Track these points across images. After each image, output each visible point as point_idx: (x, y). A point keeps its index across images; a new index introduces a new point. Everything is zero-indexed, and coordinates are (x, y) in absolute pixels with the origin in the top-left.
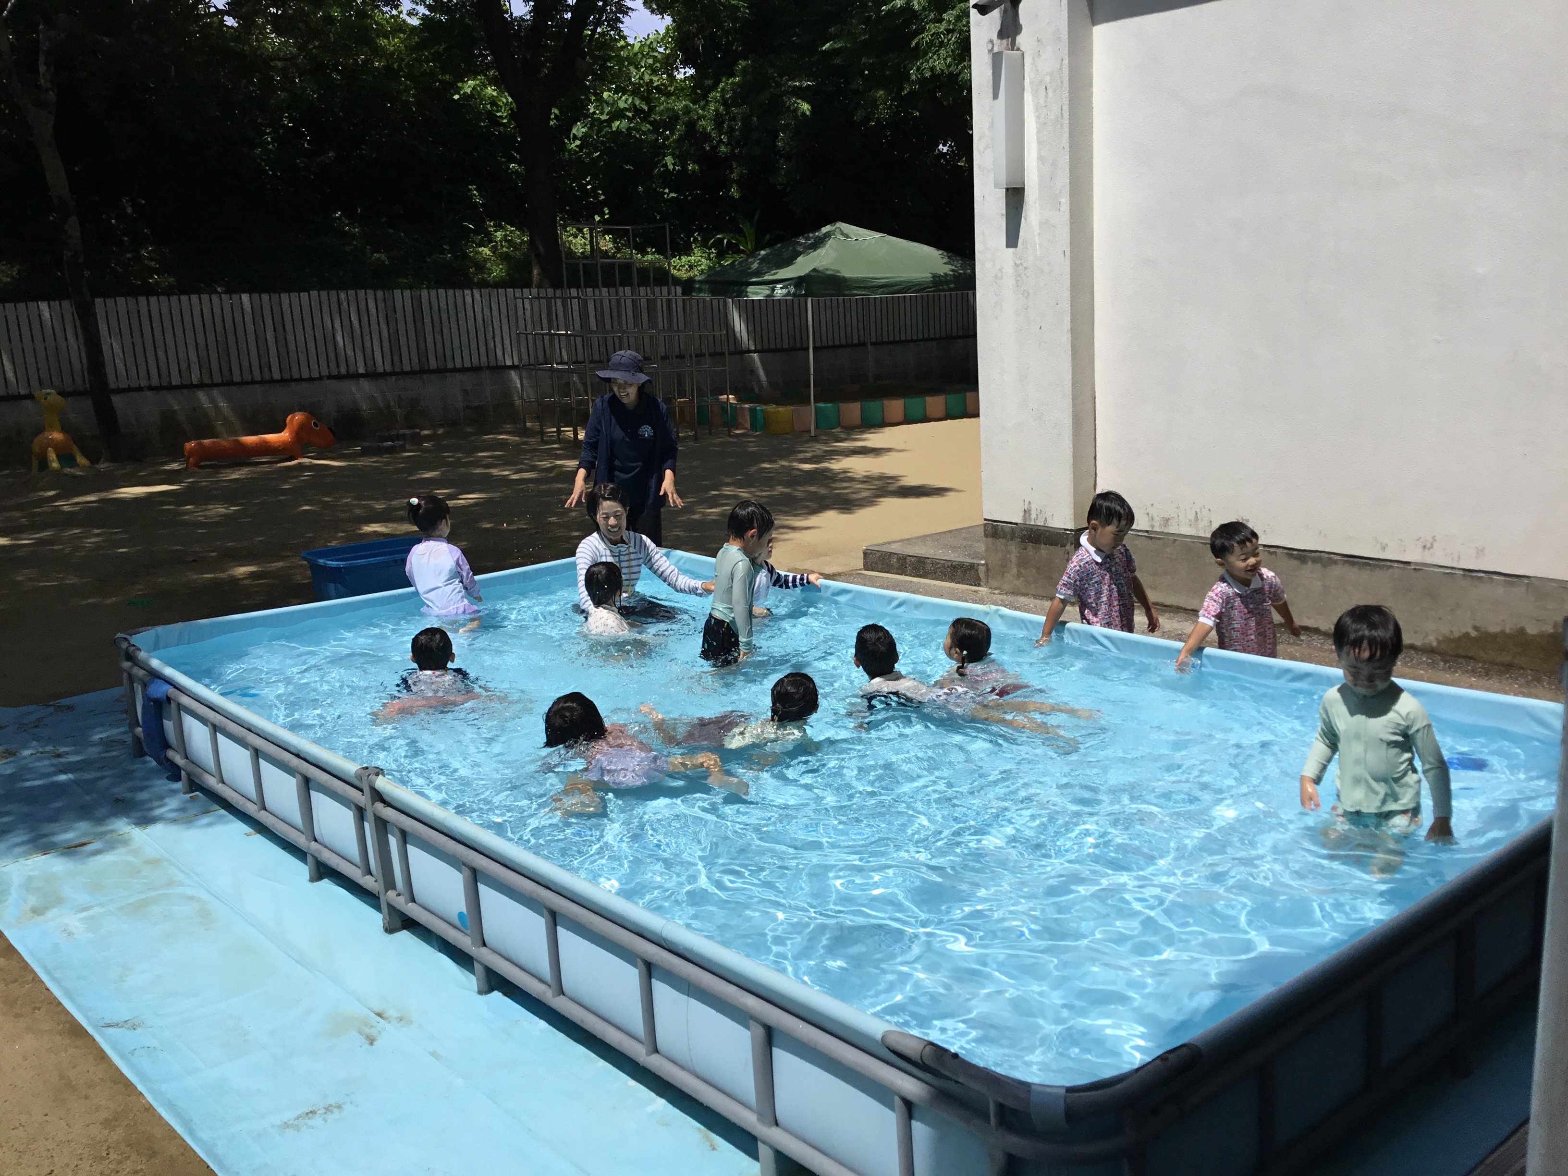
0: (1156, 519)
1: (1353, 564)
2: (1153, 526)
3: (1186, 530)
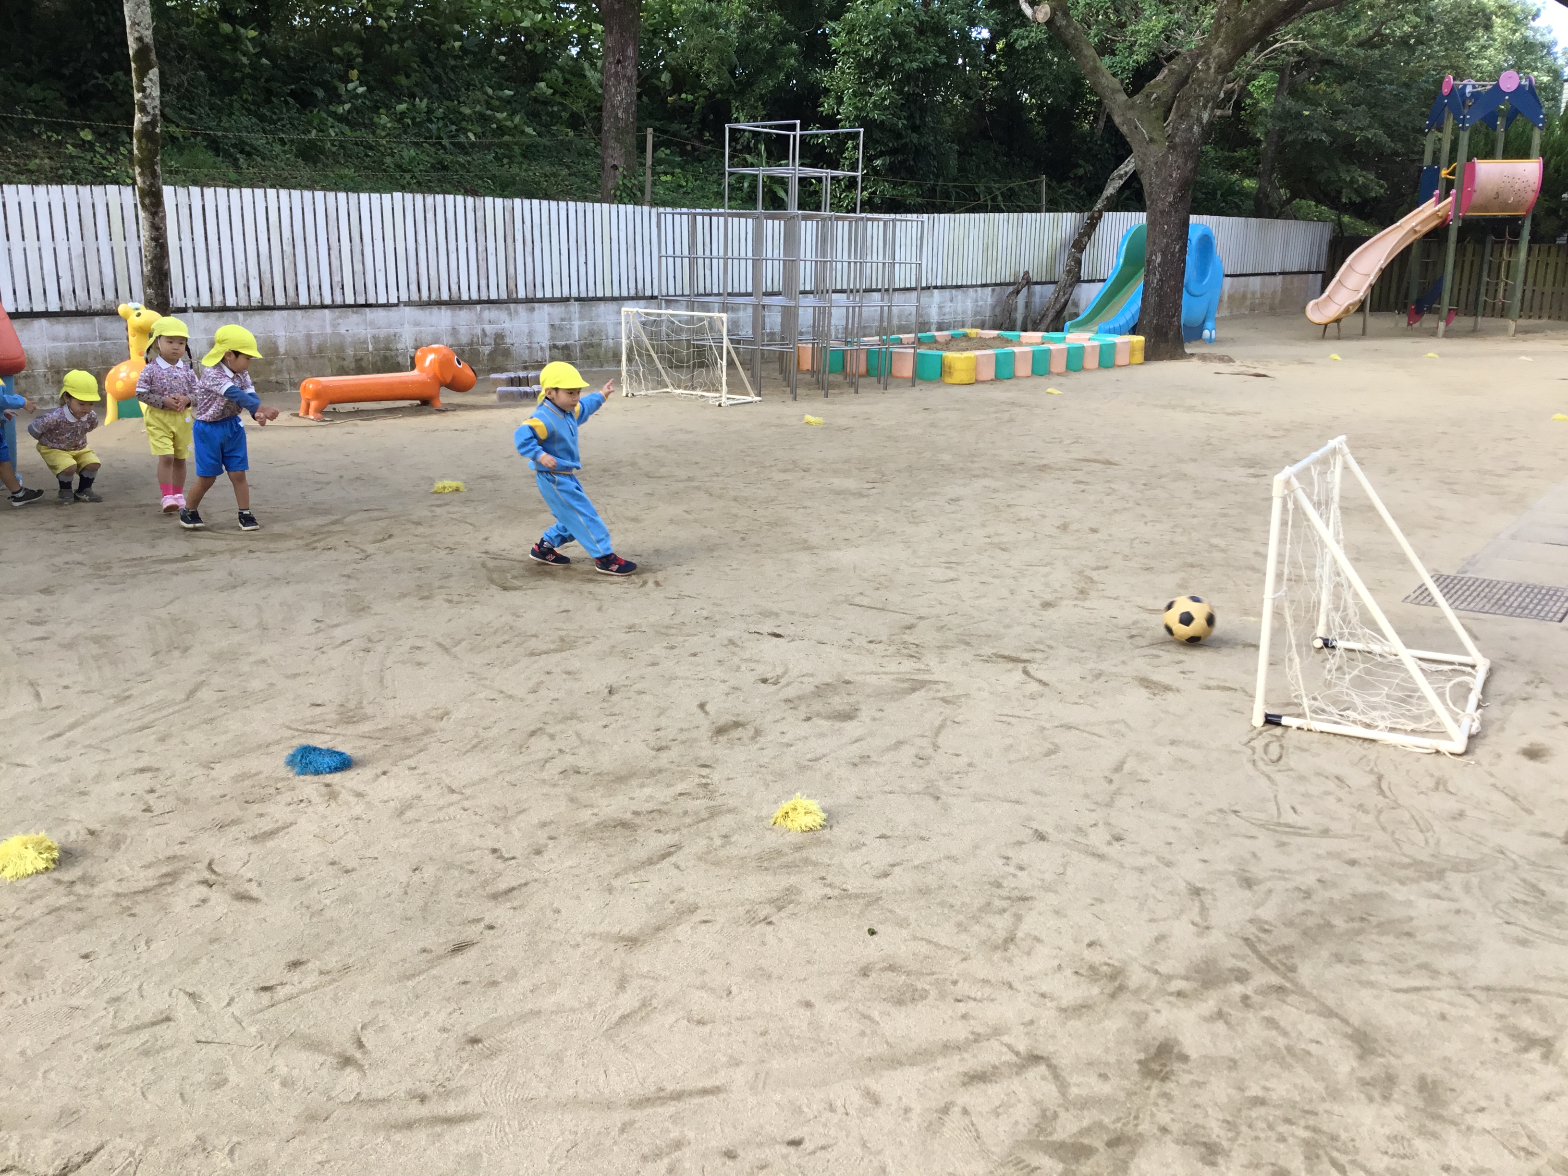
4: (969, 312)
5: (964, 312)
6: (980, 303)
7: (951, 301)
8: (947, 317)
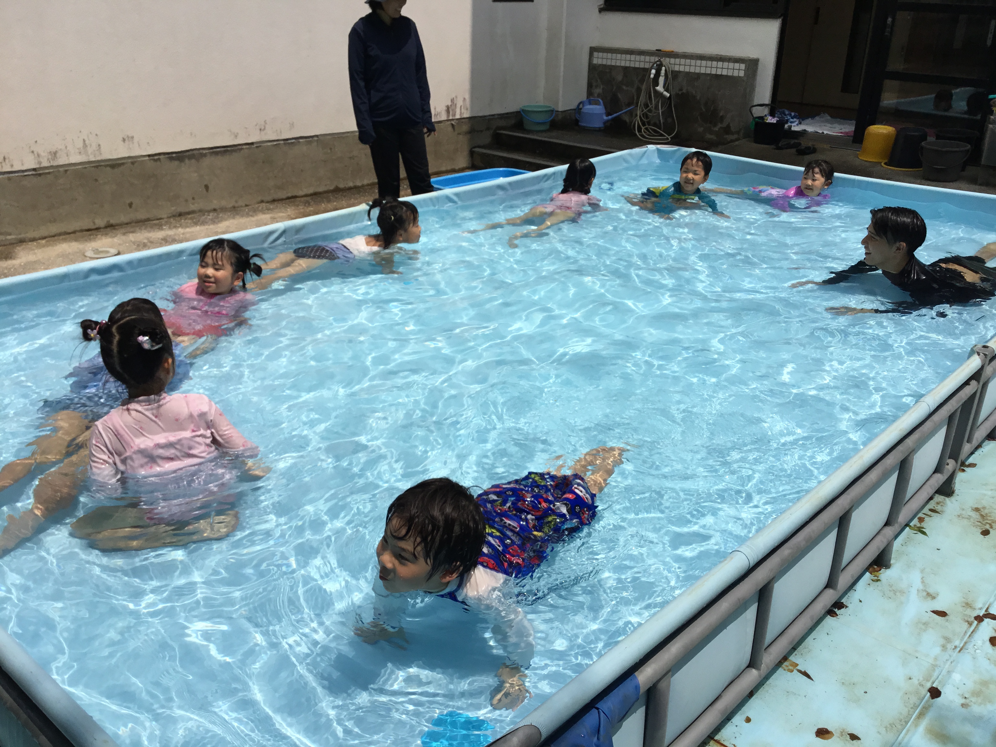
0: (42, 154)
1: (217, 153)
2: (40, 163)
3: (75, 158)
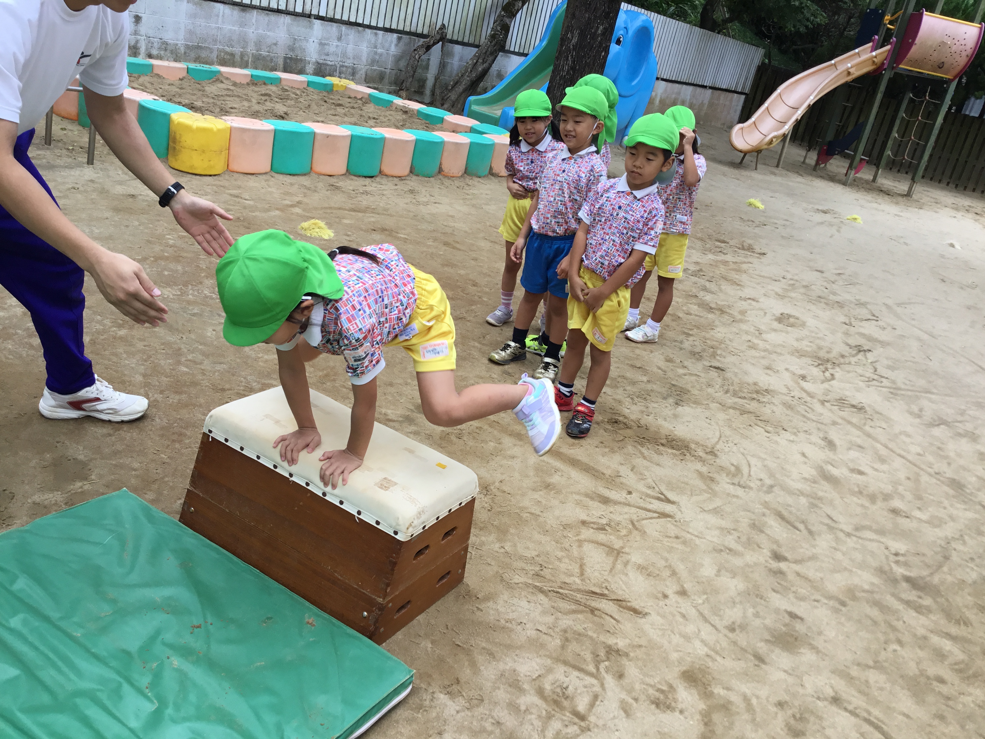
4: (364, 59)
5: (357, 57)
6: (380, 51)
7: (339, 39)
8: (331, 58)
